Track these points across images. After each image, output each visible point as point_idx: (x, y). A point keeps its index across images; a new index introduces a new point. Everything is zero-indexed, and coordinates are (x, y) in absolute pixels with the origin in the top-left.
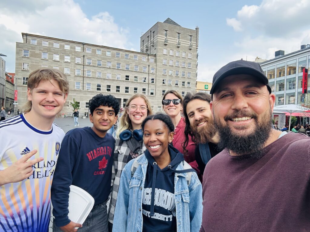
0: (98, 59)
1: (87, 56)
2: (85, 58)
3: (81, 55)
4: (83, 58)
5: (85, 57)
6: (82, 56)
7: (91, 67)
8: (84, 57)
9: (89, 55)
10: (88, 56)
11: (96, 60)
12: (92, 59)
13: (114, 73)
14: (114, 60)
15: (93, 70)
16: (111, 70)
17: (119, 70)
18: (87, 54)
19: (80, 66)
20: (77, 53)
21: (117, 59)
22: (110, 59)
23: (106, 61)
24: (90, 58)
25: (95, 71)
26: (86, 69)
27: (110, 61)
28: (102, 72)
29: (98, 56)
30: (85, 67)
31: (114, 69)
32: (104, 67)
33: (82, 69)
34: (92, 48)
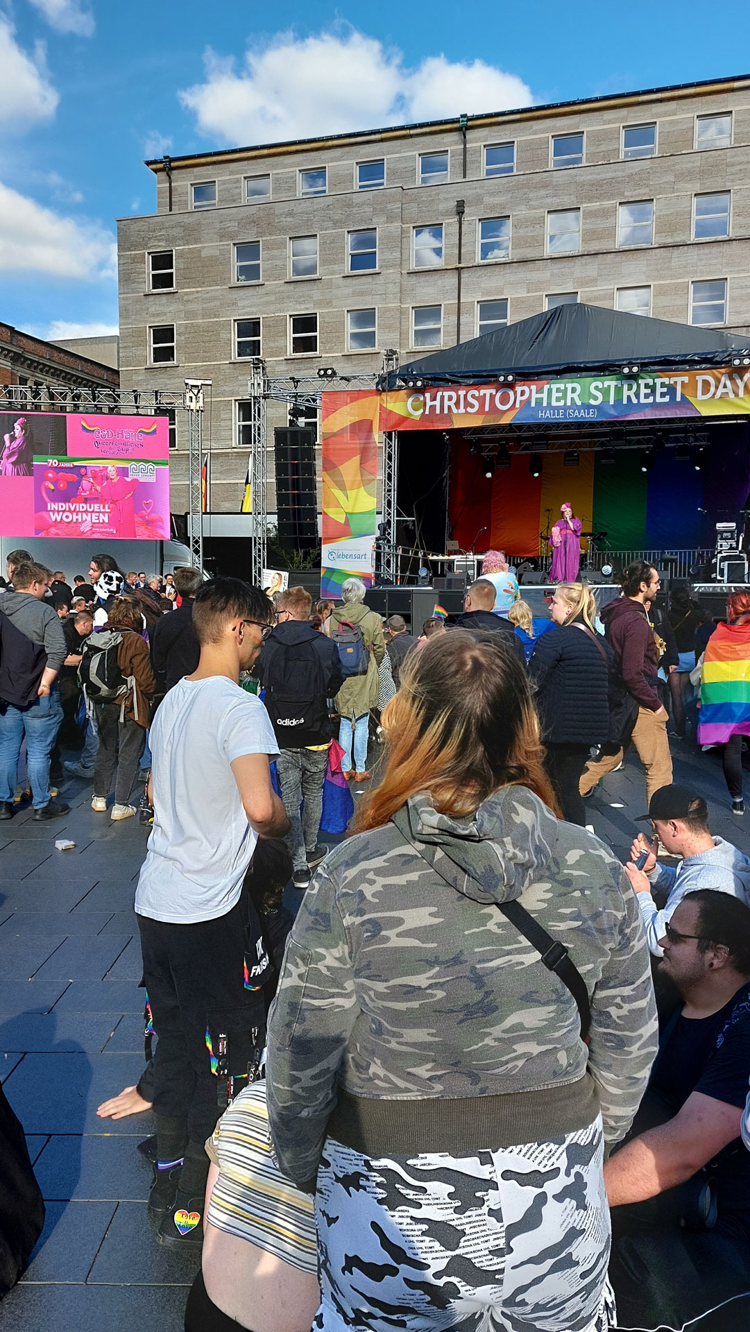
0: (555, 203)
2: (466, 218)
3: (442, 207)
4: (456, 219)
5: (467, 210)
6: (447, 214)
7: (508, 269)
8: (460, 213)
9: (492, 194)
10: (486, 199)
11: (542, 210)
12: (516, 213)
13: (672, 281)
14: (672, 179)
15: (519, 293)
16: (649, 258)
17: (715, 249)
18: (482, 187)
19: (439, 282)
20: (422, 197)
21: (698, 164)
22: (641, 179)
23: (615, 202)
24: (504, 208)
25: (529, 295)
26: (474, 295)
27: (646, 190)
28: (582, 290)
29: (554, 183)
30: (471, 279)
31: (676, 252)
32: (597, 248)
33: (449, 299)
34: (519, 139)
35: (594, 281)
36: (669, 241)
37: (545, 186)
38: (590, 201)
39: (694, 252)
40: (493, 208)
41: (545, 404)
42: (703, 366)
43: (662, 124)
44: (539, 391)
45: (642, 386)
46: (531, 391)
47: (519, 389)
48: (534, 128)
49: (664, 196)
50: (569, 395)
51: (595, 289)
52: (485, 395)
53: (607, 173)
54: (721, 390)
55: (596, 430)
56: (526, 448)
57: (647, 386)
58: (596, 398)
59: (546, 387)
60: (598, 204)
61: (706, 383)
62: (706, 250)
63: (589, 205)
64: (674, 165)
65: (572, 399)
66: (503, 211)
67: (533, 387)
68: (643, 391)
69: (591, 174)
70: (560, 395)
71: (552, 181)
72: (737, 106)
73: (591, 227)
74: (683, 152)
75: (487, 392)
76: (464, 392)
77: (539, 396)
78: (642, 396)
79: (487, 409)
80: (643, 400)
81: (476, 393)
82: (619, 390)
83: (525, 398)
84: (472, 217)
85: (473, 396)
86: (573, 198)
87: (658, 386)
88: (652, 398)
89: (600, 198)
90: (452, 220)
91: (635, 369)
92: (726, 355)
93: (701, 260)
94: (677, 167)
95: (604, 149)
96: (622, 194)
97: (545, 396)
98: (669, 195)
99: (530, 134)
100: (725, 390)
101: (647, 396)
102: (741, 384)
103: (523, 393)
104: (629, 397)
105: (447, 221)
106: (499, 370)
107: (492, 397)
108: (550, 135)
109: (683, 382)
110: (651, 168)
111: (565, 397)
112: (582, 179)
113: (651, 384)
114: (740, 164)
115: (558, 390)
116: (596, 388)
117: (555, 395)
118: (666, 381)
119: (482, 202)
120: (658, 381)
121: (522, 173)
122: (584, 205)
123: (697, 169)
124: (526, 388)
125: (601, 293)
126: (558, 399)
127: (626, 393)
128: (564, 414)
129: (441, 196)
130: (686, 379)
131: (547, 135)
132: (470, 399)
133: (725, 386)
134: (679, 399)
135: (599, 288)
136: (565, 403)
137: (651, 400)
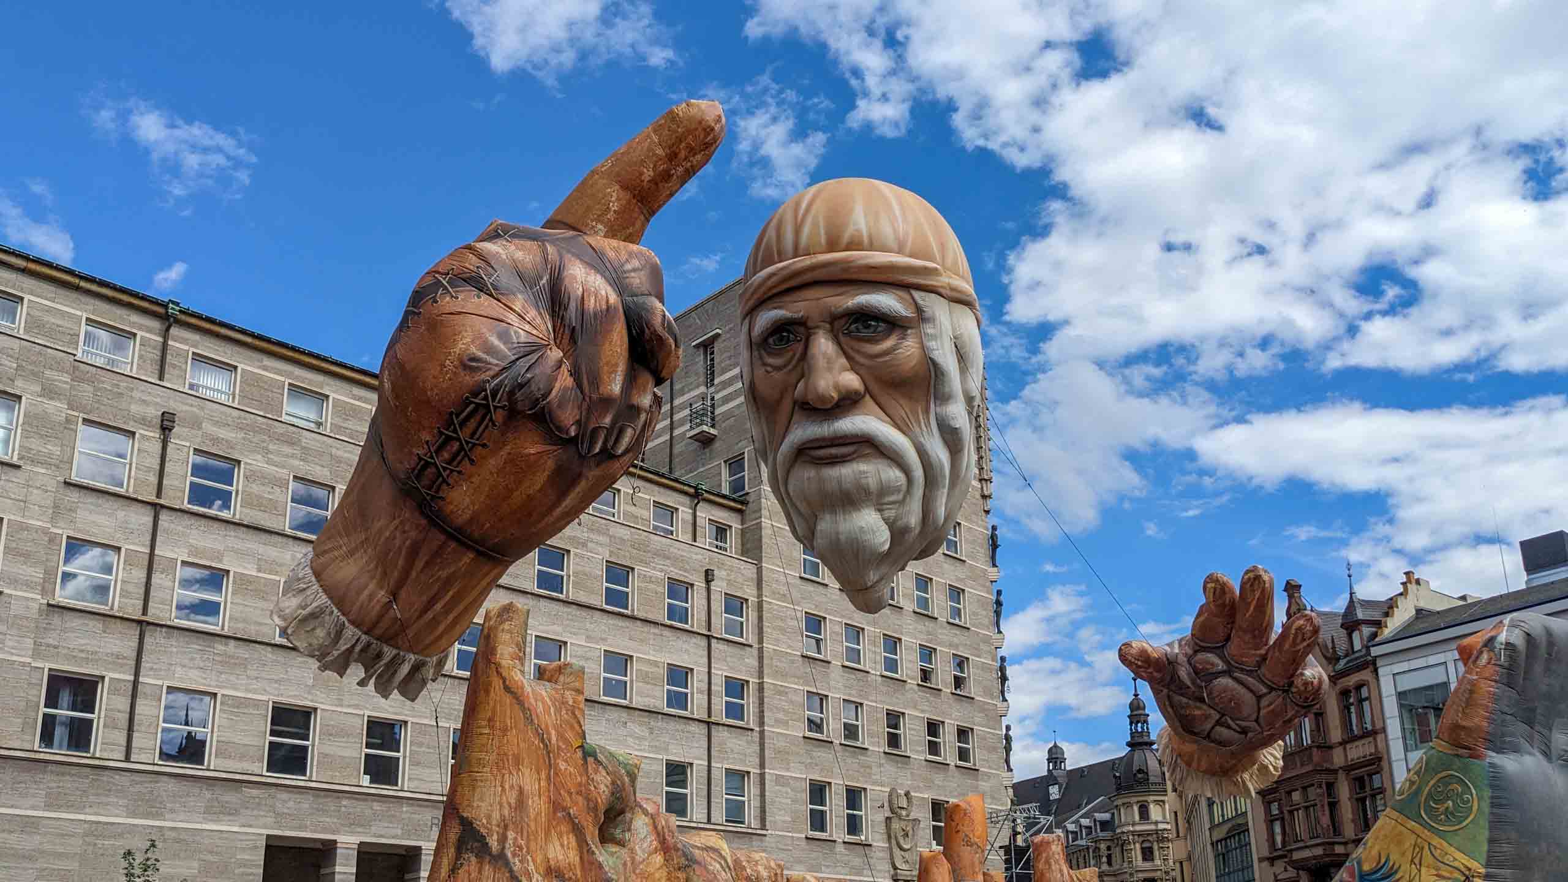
0: (303, 469)
1: (196, 424)
2: (173, 439)
3: (134, 408)
4: (156, 434)
5: (176, 429)
6: (144, 422)
7: (232, 532)
8: (166, 429)
9: (216, 423)
10: (207, 427)
11: (285, 470)
12: (249, 461)
15: (245, 568)
18: (202, 409)
19: (121, 514)
20: (103, 382)
24: (232, 448)
25: (260, 575)
26: (176, 549)
29: (304, 444)
30: (172, 526)
33: (134, 544)
40: (216, 440)
66: (230, 451)
71: (300, 440)
84: (183, 442)
90: (152, 434)
105: (142, 432)
119: (200, 428)
129: (136, 394)
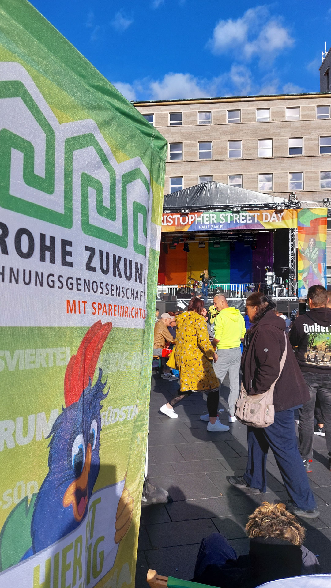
13: (221, 174)
14: (219, 134)
16: (211, 164)
17: (237, 163)
21: (229, 129)
22: (207, 133)
23: (197, 141)
27: (209, 138)
28: (185, 176)
31: (222, 163)
32: (190, 159)
34: (156, 113)
35: (189, 173)
36: (219, 158)
37: (168, 133)
38: (186, 140)
39: (229, 163)
41: (201, 223)
42: (266, 209)
43: (214, 112)
44: (199, 217)
45: (241, 216)
46: (195, 217)
47: (190, 216)
48: (162, 109)
49: (216, 140)
50: (212, 219)
51: (190, 176)
52: (175, 217)
53: (193, 129)
54: (272, 219)
55: (215, 233)
56: (182, 240)
57: (243, 216)
58: (223, 221)
59: (202, 215)
60: (190, 141)
61: (266, 215)
62: (234, 163)
63: (186, 142)
64: (220, 128)
65: (213, 221)
67: (196, 215)
68: (242, 218)
69: (187, 129)
70: (208, 219)
71: (170, 131)
72: (242, 107)
73: (187, 151)
74: (223, 124)
75: (176, 216)
76: (166, 216)
77: (199, 219)
78: (241, 220)
79: (176, 224)
80: (242, 222)
81: (171, 217)
82: (231, 217)
83: (193, 220)
85: (170, 218)
86: (179, 138)
87: (248, 216)
88: (245, 221)
89: (191, 139)
91: (239, 209)
92: (274, 204)
93: (232, 167)
94: (221, 129)
95: (191, 120)
96: (199, 138)
97: (201, 219)
98: (218, 140)
99: (160, 111)
100: (274, 219)
101: (243, 220)
102: (280, 217)
103: (192, 218)
104: (236, 220)
106: (182, 207)
107: (178, 218)
108: (169, 112)
109: (257, 215)
110: (211, 129)
111: (210, 220)
112: (183, 131)
113: (245, 215)
114: (245, 130)
115: (207, 217)
116: (223, 216)
117: (205, 219)
118: (251, 214)
120: (248, 214)
121: (158, 126)
122: (184, 142)
123: (229, 131)
124: (193, 216)
125: (192, 177)
126: (207, 221)
127: (235, 218)
128: (210, 227)
130: (259, 214)
131: (167, 112)
132: (169, 219)
133: (274, 217)
134: (256, 222)
135: (192, 175)
136: (210, 223)
137: (245, 222)
